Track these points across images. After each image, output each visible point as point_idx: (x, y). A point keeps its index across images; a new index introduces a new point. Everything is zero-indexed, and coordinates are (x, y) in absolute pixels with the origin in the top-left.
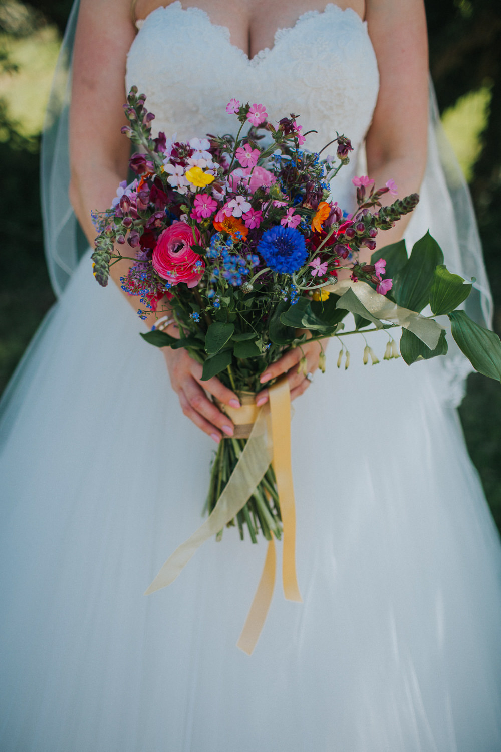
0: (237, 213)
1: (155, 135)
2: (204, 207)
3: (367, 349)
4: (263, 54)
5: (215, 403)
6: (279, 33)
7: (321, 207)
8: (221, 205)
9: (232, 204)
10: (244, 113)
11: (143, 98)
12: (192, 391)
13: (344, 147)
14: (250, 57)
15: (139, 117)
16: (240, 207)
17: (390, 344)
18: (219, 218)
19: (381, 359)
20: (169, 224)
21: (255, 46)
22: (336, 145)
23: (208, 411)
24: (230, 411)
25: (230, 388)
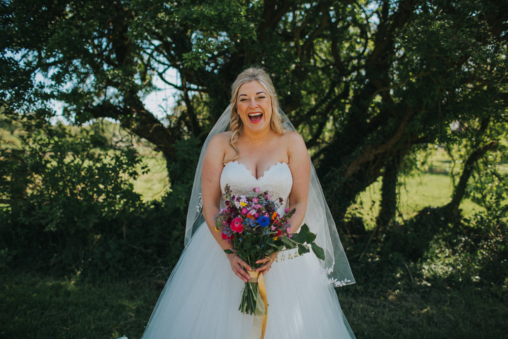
0: (253, 214)
1: (232, 196)
2: (244, 211)
3: (289, 254)
4: (261, 178)
5: (245, 269)
6: (265, 172)
7: (274, 213)
8: (248, 211)
9: (251, 211)
10: (254, 190)
11: (229, 187)
12: (238, 267)
13: (281, 200)
14: (257, 179)
15: (228, 192)
16: (253, 212)
17: (296, 253)
18: (248, 214)
19: (293, 257)
20: (235, 217)
21: (258, 176)
22: (279, 200)
23: (243, 272)
24: (249, 272)
25: (249, 264)
